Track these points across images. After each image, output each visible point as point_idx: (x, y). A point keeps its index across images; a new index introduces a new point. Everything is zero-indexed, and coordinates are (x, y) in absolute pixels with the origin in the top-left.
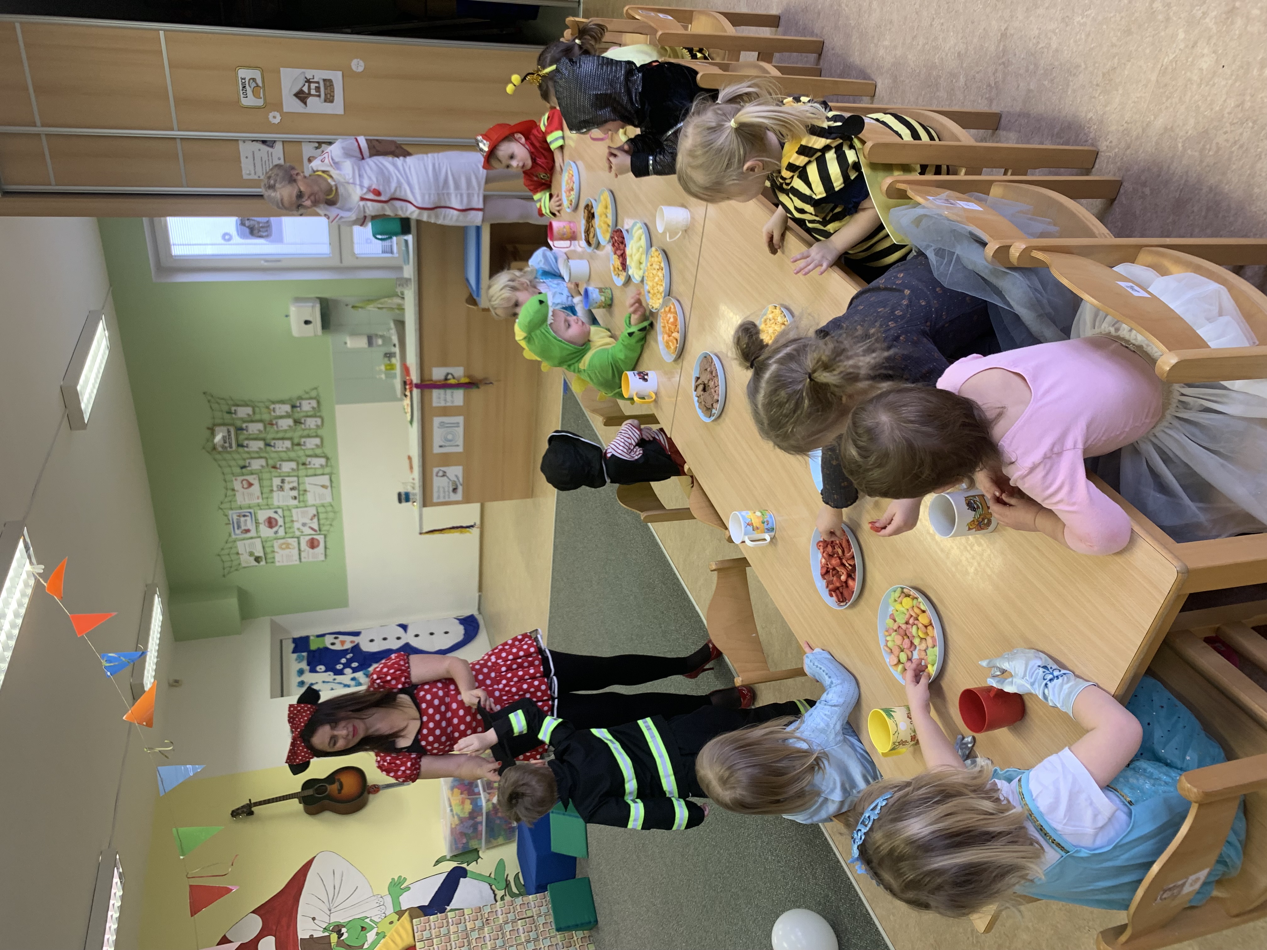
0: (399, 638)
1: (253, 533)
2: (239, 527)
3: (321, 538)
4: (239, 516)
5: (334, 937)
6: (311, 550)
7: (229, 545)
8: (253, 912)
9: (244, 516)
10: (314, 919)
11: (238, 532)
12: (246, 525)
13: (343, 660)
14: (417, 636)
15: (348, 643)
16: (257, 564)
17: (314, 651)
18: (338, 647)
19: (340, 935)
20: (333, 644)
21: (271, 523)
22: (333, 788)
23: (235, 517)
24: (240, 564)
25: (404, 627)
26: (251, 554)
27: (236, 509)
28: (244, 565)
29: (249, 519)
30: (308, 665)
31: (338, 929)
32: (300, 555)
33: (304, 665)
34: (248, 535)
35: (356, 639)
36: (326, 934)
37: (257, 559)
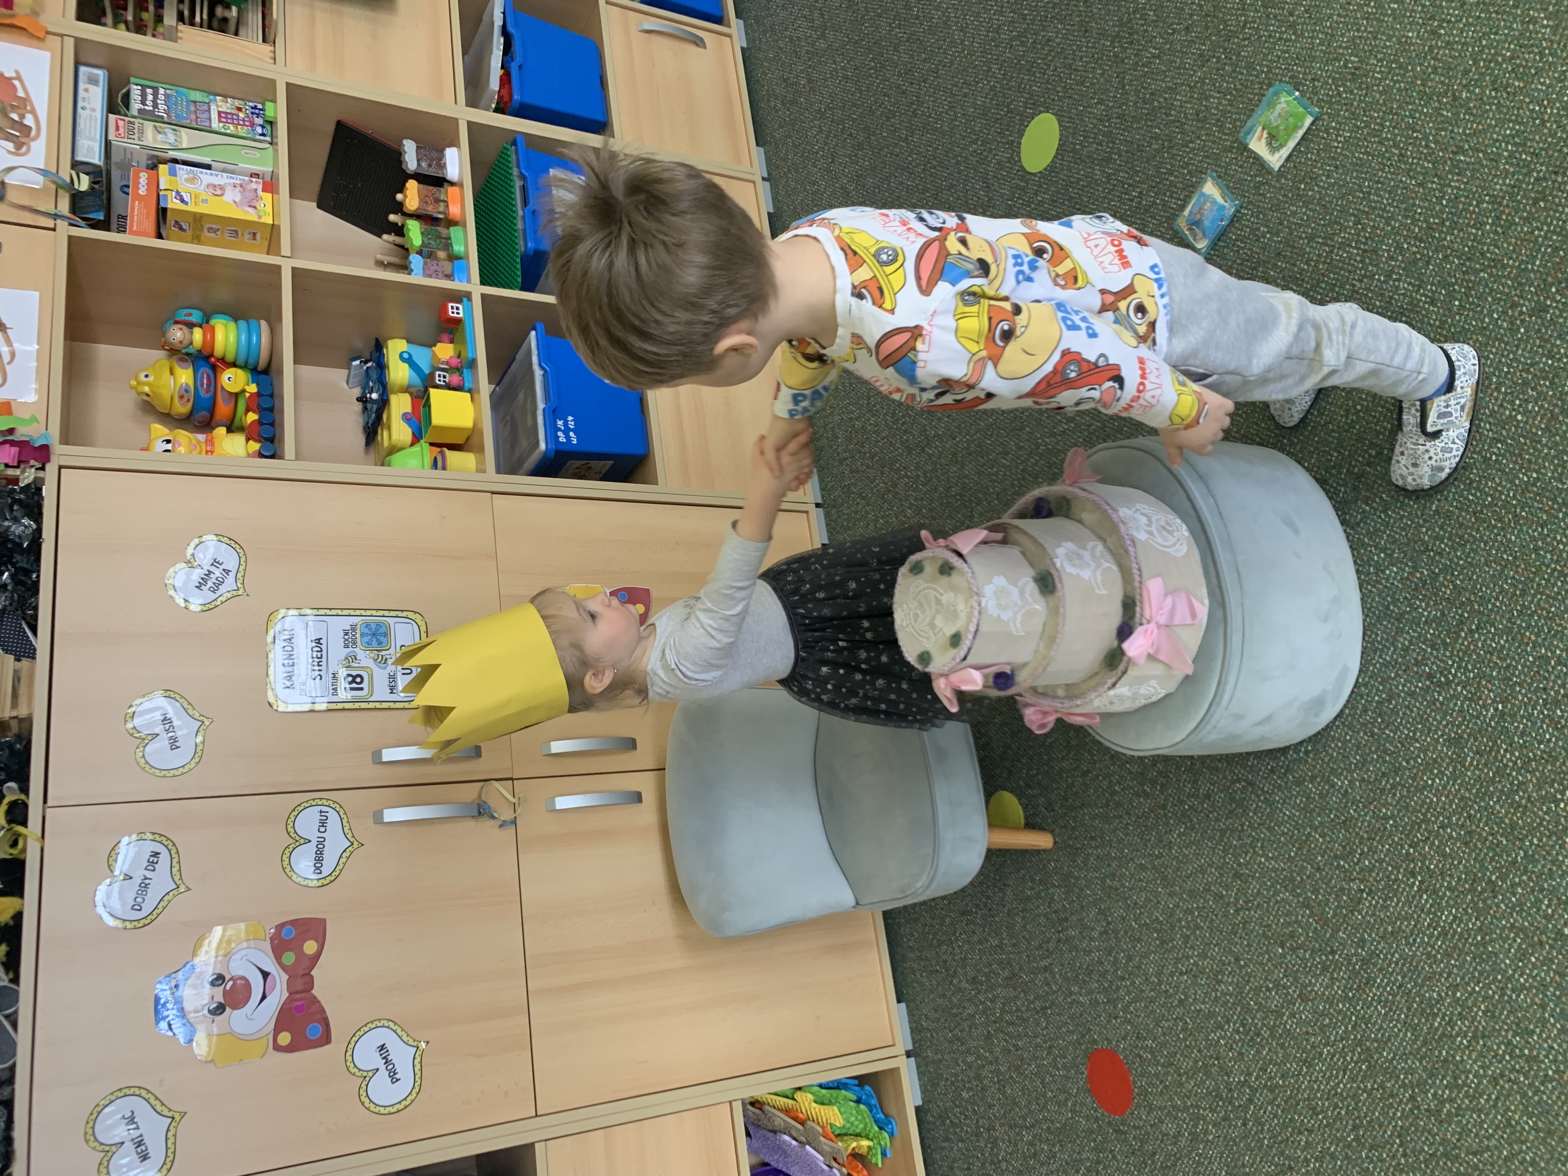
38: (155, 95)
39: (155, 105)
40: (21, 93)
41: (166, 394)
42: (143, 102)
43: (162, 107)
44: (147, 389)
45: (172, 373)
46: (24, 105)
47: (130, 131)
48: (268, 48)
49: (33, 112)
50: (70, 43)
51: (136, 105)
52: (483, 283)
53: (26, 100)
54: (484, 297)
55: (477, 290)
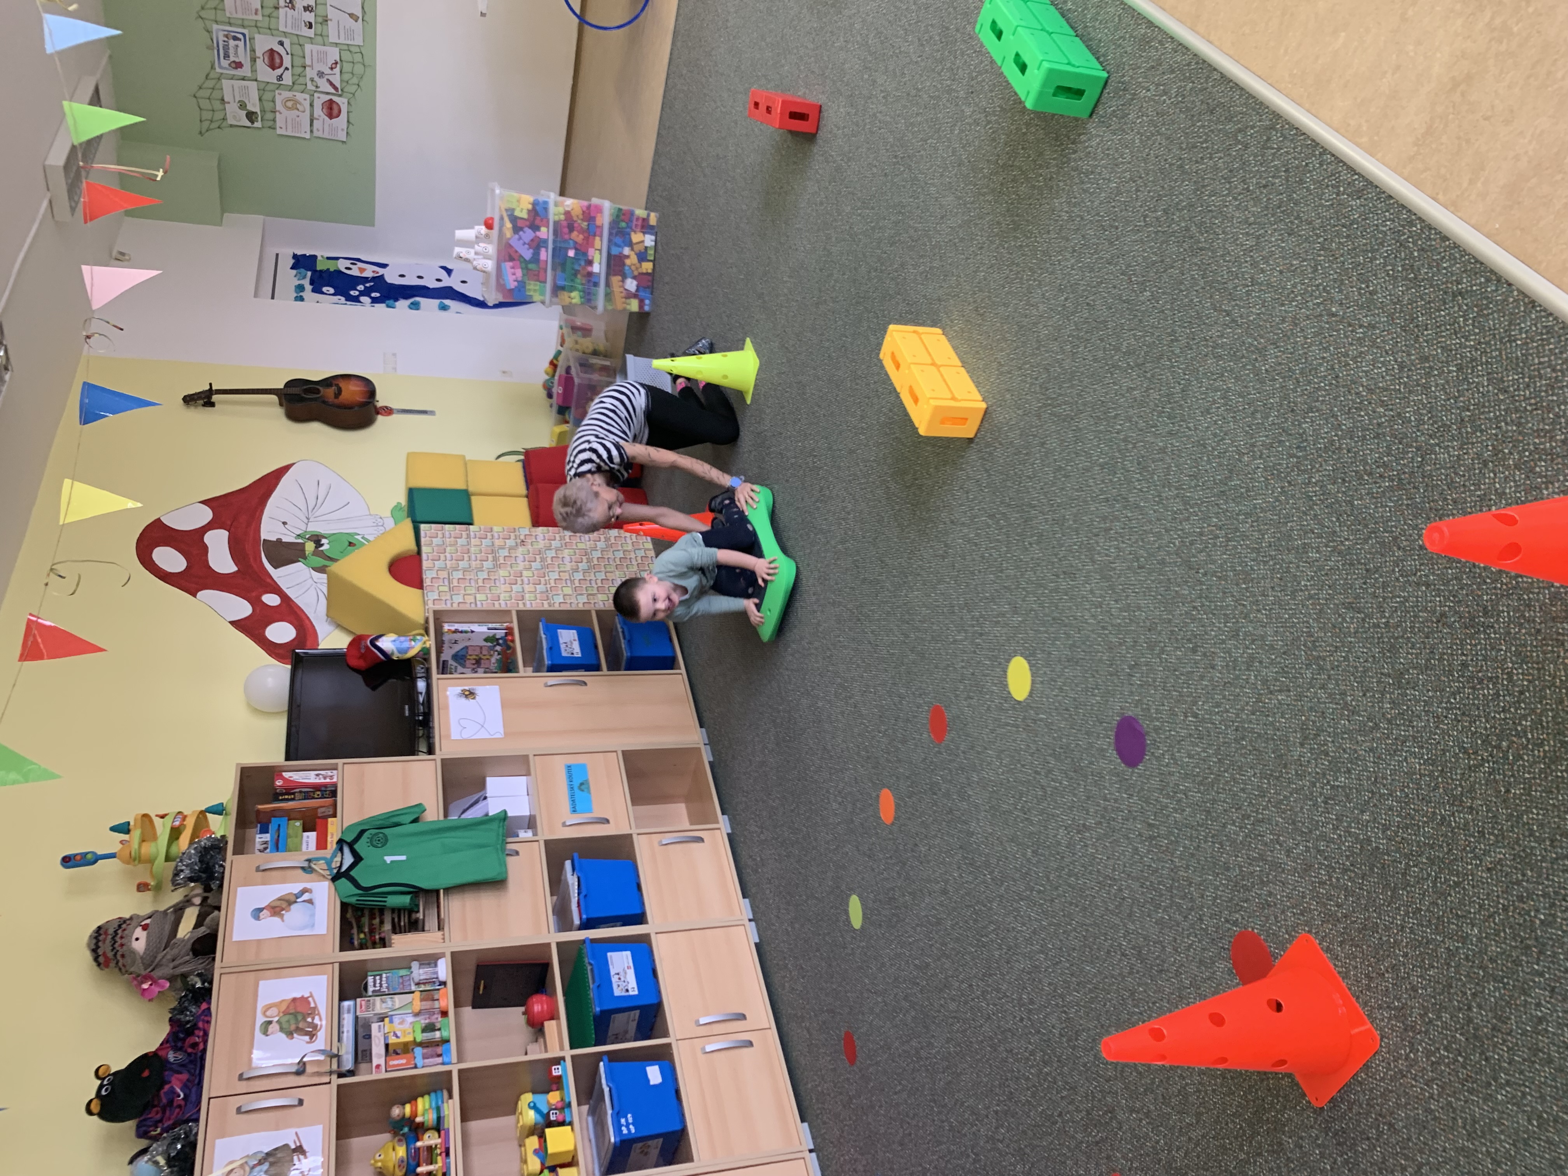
0: (439, 280)
1: (246, 71)
2: (226, 56)
3: (342, 101)
4: (226, 36)
5: (310, 547)
6: (327, 118)
7: (210, 84)
8: (204, 502)
9: (235, 38)
10: (284, 523)
11: (225, 63)
12: (236, 53)
13: (361, 287)
14: (464, 282)
15: (369, 272)
16: (249, 124)
17: (321, 271)
18: (355, 272)
19: (318, 544)
20: (348, 268)
21: (273, 59)
22: (329, 392)
23: (222, 38)
24: (224, 119)
25: (449, 271)
26: (242, 105)
27: (223, 23)
28: (231, 121)
29: (241, 44)
30: (312, 283)
31: (317, 540)
32: (311, 125)
33: (306, 283)
34: (239, 72)
35: (381, 271)
36: (300, 541)
37: (251, 116)
38: (381, 979)
39: (381, 986)
40: (312, 1005)
41: (390, 1165)
42: (375, 986)
43: (385, 985)
44: (379, 1164)
45: (394, 1149)
46: (313, 1012)
47: (368, 1007)
48: (440, 933)
49: (319, 1014)
50: (337, 966)
51: (371, 989)
52: (572, 1048)
53: (315, 1008)
54: (573, 1057)
55: (568, 1053)
